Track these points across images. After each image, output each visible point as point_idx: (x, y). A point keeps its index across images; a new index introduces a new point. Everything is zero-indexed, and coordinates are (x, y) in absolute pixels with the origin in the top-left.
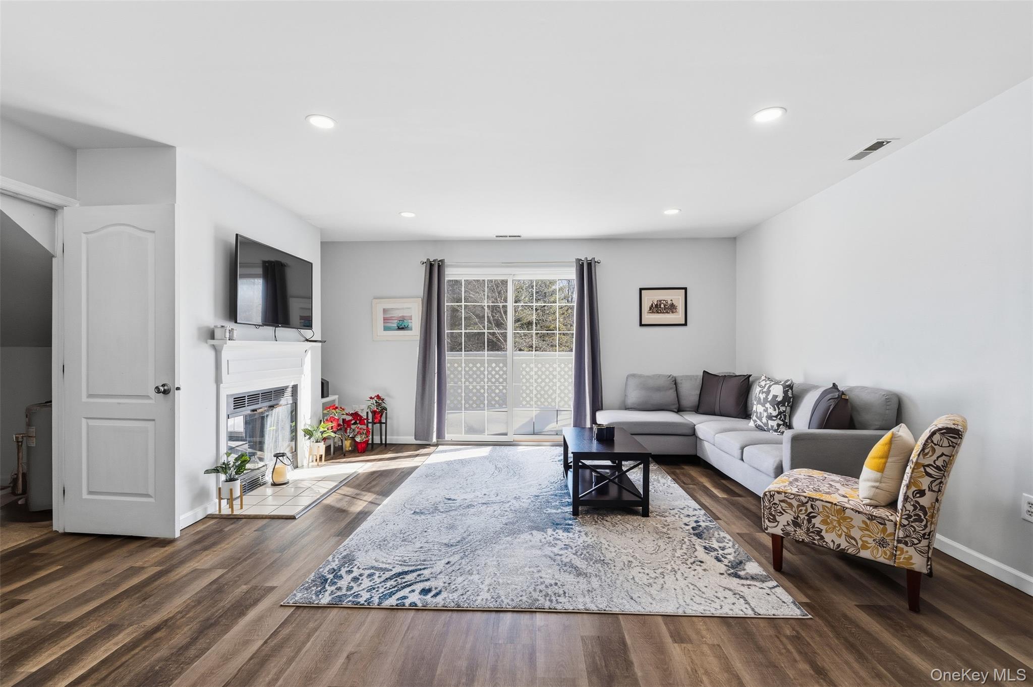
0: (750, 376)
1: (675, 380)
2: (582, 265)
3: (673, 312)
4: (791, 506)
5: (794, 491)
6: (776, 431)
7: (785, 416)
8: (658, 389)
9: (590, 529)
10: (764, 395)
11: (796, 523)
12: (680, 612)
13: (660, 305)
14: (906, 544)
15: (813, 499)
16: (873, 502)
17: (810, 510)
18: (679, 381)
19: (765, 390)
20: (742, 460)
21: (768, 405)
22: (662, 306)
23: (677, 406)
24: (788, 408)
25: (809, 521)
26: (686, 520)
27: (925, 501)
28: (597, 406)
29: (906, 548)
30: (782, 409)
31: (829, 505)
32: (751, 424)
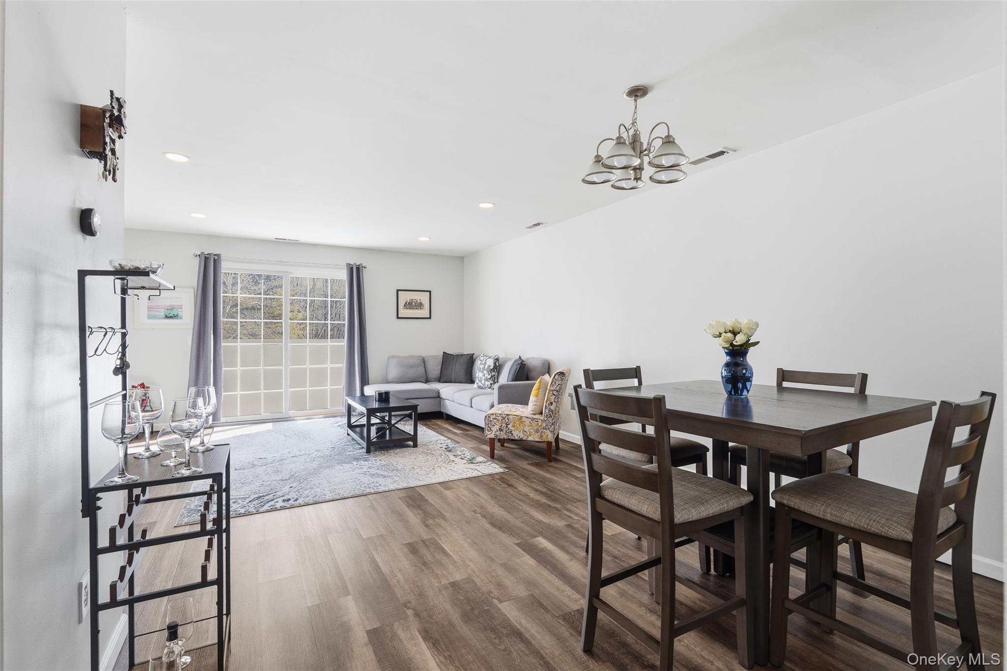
0: (474, 354)
1: (424, 359)
2: (352, 268)
3: (421, 309)
4: (498, 420)
5: (500, 412)
6: (490, 388)
7: (495, 378)
8: (412, 366)
9: (383, 457)
10: (483, 366)
11: (501, 430)
12: (447, 480)
13: (412, 303)
14: (546, 429)
15: (508, 415)
16: (534, 412)
17: (507, 421)
18: (426, 360)
19: (483, 362)
20: (472, 407)
21: (485, 372)
22: (414, 304)
23: (424, 378)
24: (496, 373)
25: (507, 427)
26: (441, 446)
27: (553, 407)
28: (365, 381)
29: (546, 431)
30: (493, 373)
31: (515, 417)
32: (475, 385)
